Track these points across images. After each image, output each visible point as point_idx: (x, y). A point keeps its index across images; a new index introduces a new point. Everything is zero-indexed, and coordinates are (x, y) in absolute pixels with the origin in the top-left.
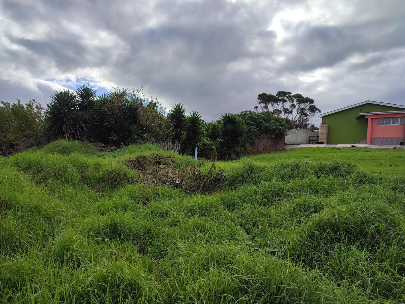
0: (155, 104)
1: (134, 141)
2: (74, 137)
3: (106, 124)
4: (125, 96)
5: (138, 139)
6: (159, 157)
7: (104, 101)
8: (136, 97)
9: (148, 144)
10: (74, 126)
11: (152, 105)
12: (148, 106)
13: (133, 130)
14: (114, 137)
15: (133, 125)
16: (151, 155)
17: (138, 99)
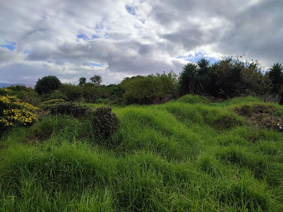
0: (256, 65)
1: (238, 95)
2: (195, 93)
3: (216, 83)
4: (231, 62)
5: (241, 93)
6: (261, 107)
7: (215, 67)
8: (239, 62)
9: (249, 96)
10: (196, 85)
11: (253, 67)
12: (249, 67)
13: (237, 87)
14: (222, 92)
15: (237, 83)
16: (254, 105)
17: (241, 63)
